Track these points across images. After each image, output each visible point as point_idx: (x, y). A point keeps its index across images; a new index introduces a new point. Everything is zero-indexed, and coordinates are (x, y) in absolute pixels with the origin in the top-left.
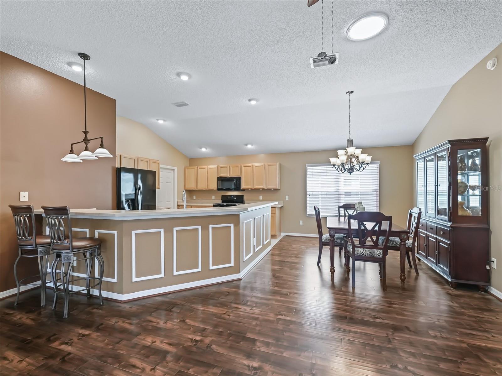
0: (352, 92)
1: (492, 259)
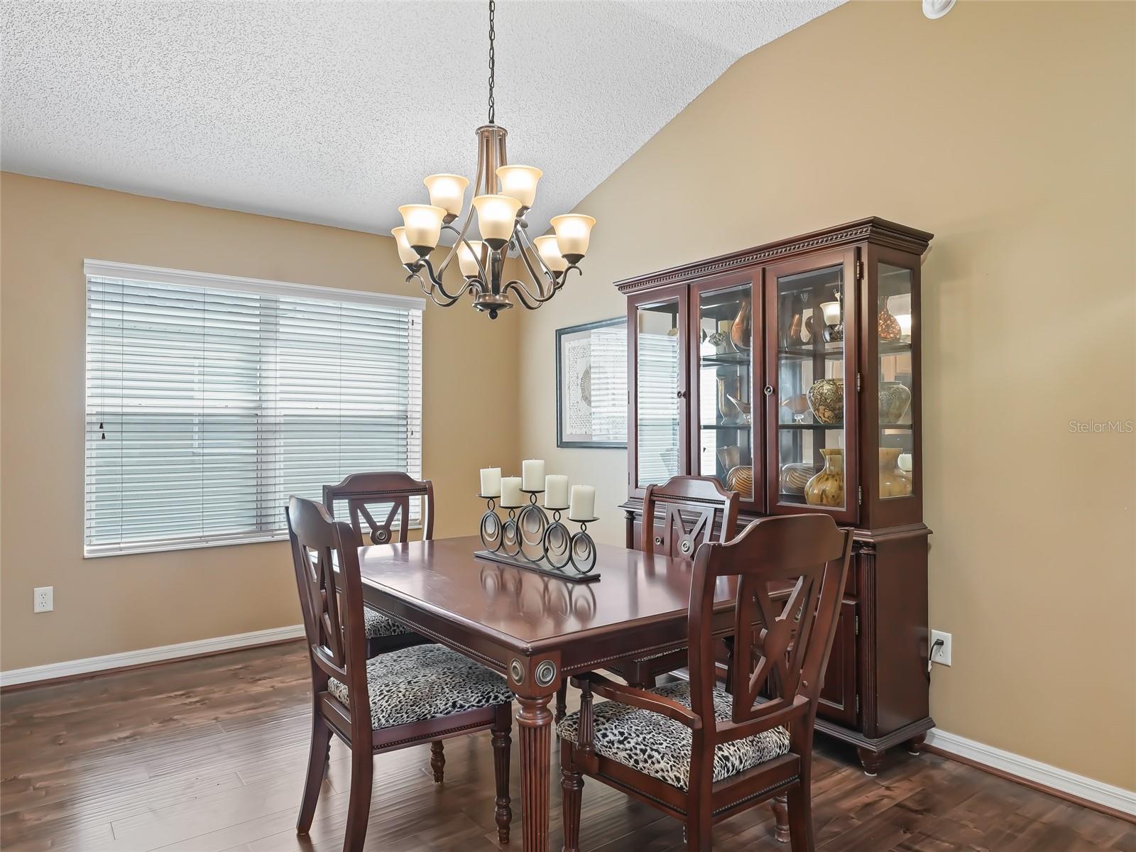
1: (935, 634)
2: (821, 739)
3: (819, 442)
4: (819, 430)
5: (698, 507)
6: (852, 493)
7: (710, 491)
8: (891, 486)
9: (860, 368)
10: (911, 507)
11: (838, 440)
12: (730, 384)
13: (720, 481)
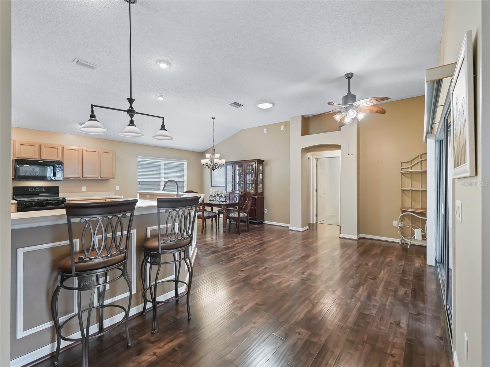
0: (215, 118)
1: (265, 209)
2: (250, 223)
3: (252, 186)
4: (252, 184)
5: (237, 194)
6: (255, 192)
7: (238, 192)
8: (260, 191)
9: (256, 177)
10: (262, 194)
11: (254, 185)
12: (240, 177)
13: (239, 190)
